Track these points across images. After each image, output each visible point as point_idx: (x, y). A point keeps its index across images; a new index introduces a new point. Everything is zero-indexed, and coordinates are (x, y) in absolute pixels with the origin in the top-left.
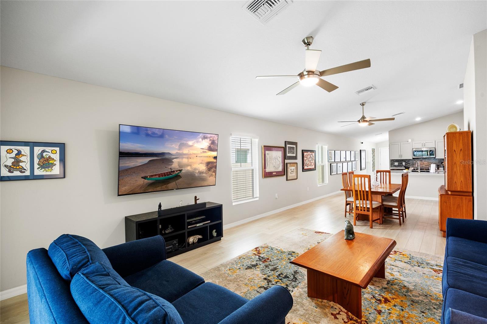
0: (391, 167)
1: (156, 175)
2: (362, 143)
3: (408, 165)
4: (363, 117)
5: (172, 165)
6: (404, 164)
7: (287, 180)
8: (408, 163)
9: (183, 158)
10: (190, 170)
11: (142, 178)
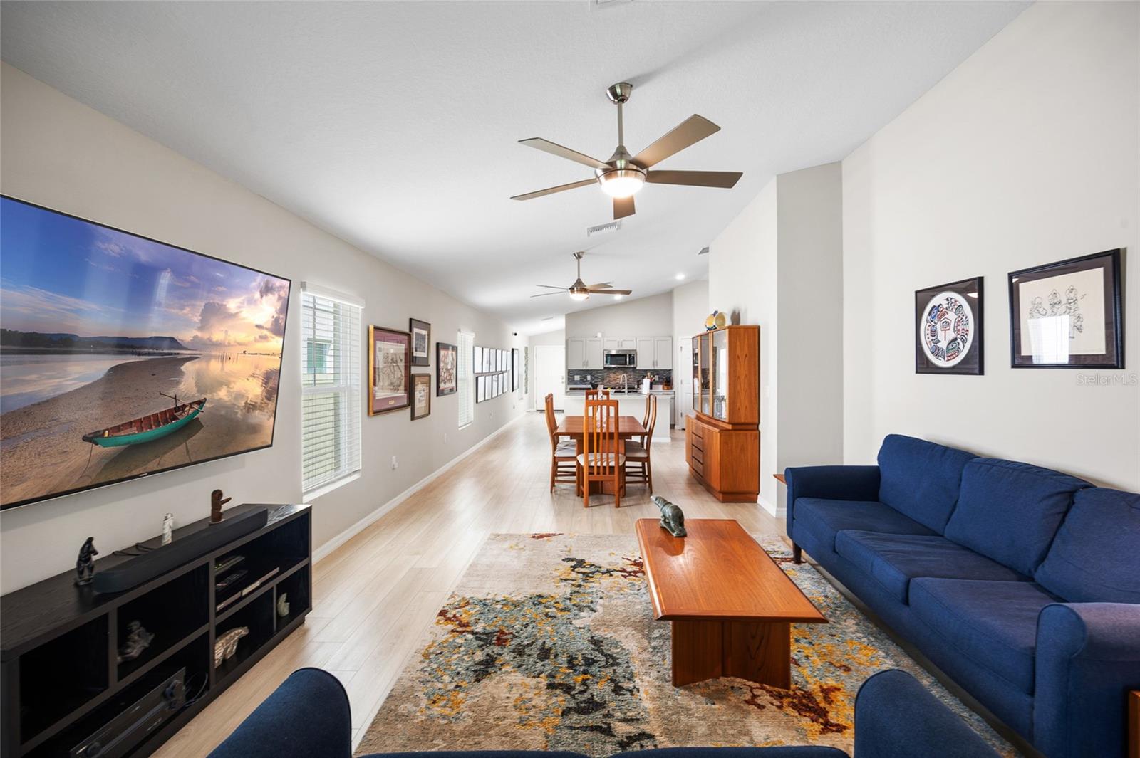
0: (569, 384)
1: (130, 424)
2: (516, 334)
3: (596, 380)
4: (579, 282)
5: (178, 383)
6: (589, 378)
7: (413, 418)
8: (595, 378)
9: (209, 358)
10: (226, 398)
11: (85, 439)
